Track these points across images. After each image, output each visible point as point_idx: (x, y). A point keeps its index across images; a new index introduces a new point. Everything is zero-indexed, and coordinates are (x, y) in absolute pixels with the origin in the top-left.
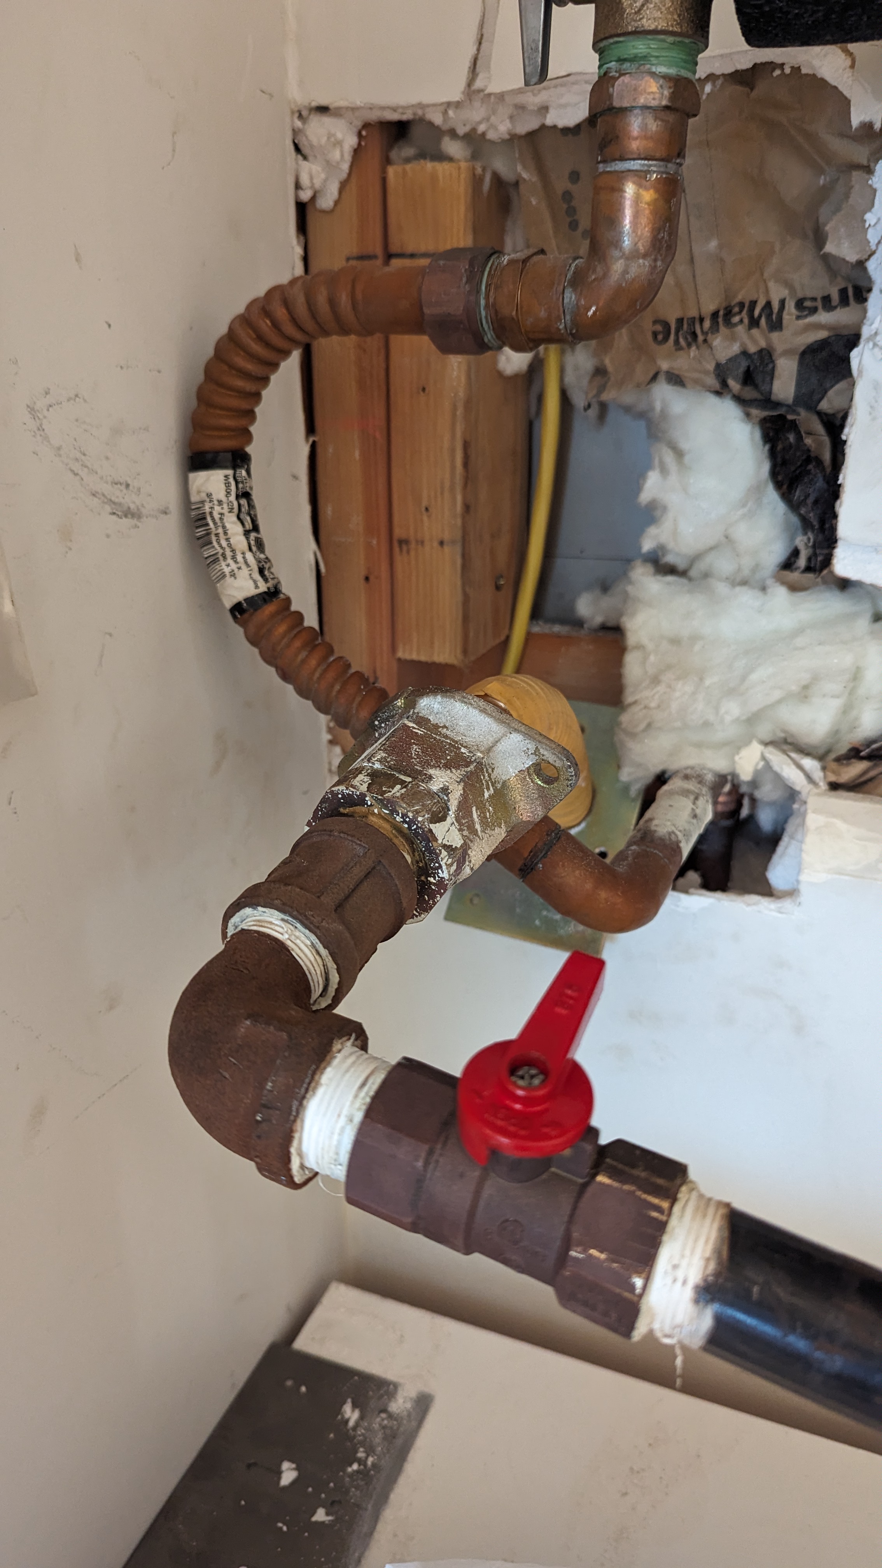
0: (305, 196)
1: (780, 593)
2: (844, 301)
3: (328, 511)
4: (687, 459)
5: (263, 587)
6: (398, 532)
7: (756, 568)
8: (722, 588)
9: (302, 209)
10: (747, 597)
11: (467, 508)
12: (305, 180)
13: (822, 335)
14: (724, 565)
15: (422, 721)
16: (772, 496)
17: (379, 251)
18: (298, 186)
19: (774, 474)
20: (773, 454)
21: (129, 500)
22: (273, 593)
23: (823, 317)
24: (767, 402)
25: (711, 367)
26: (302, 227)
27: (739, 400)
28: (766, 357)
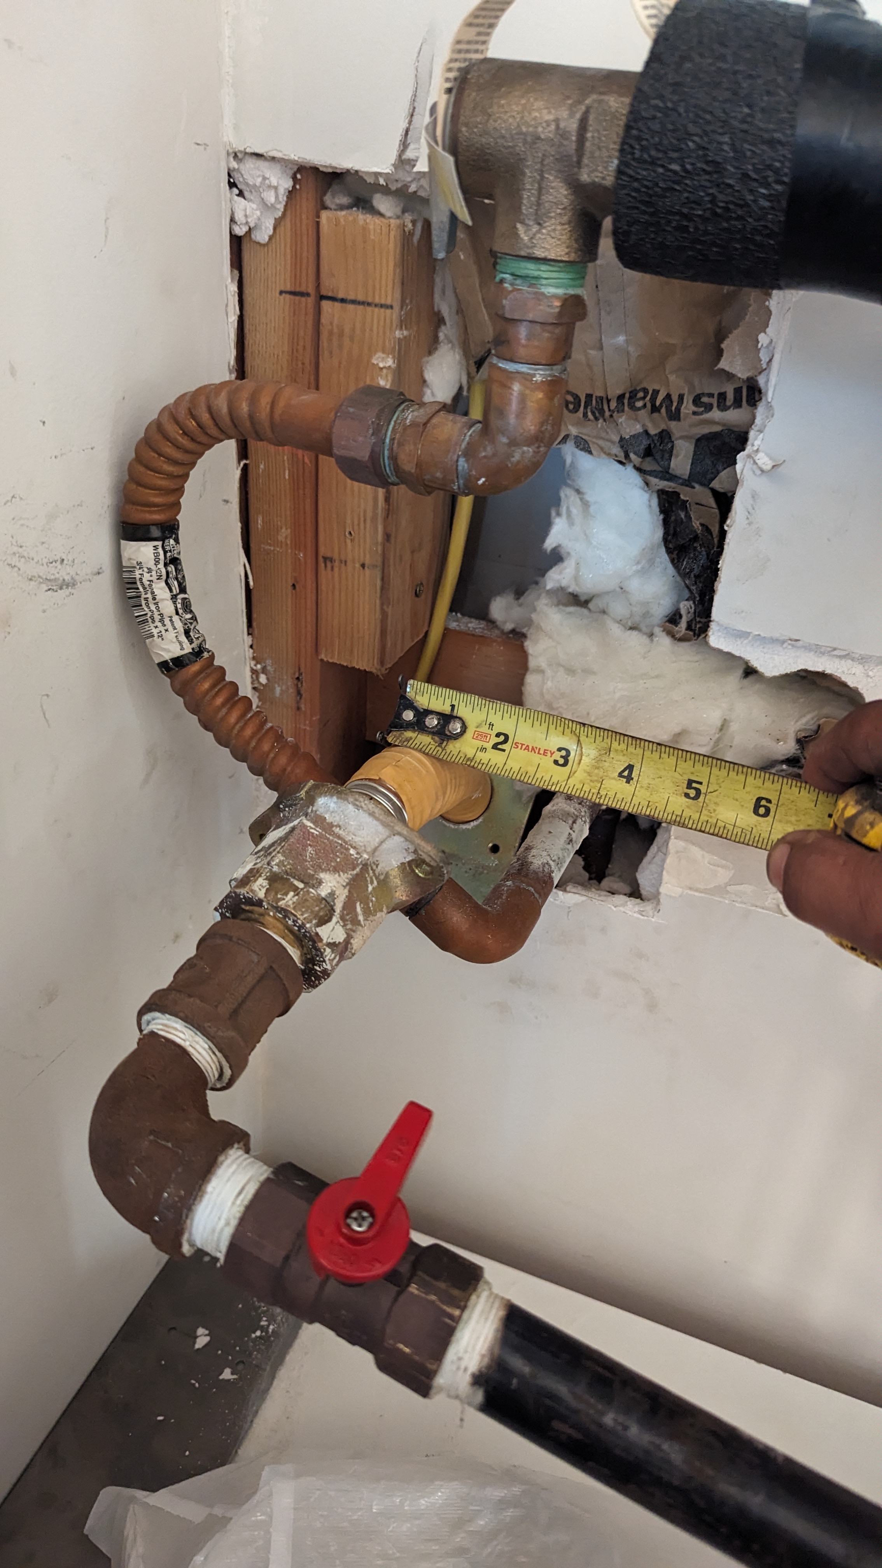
0: (240, 231)
1: (664, 641)
2: (738, 404)
3: (258, 522)
4: (592, 509)
5: (188, 648)
6: (323, 551)
7: (646, 615)
8: (616, 630)
9: (237, 243)
10: (635, 640)
11: (387, 537)
12: (239, 217)
13: (717, 429)
14: (618, 609)
15: (319, 820)
16: (663, 557)
17: (311, 290)
18: (232, 220)
19: (666, 540)
20: (666, 523)
21: (64, 573)
22: (198, 653)
23: (716, 414)
24: (666, 474)
25: (616, 439)
26: (237, 262)
27: (638, 469)
28: (665, 436)
